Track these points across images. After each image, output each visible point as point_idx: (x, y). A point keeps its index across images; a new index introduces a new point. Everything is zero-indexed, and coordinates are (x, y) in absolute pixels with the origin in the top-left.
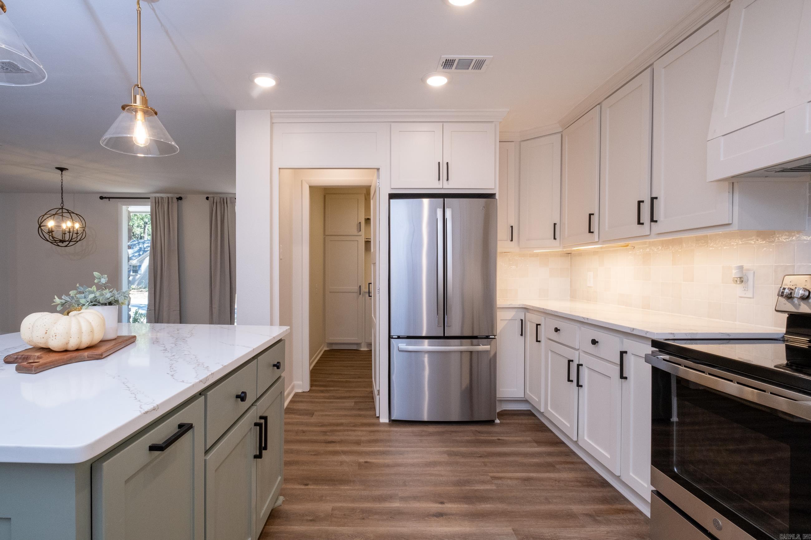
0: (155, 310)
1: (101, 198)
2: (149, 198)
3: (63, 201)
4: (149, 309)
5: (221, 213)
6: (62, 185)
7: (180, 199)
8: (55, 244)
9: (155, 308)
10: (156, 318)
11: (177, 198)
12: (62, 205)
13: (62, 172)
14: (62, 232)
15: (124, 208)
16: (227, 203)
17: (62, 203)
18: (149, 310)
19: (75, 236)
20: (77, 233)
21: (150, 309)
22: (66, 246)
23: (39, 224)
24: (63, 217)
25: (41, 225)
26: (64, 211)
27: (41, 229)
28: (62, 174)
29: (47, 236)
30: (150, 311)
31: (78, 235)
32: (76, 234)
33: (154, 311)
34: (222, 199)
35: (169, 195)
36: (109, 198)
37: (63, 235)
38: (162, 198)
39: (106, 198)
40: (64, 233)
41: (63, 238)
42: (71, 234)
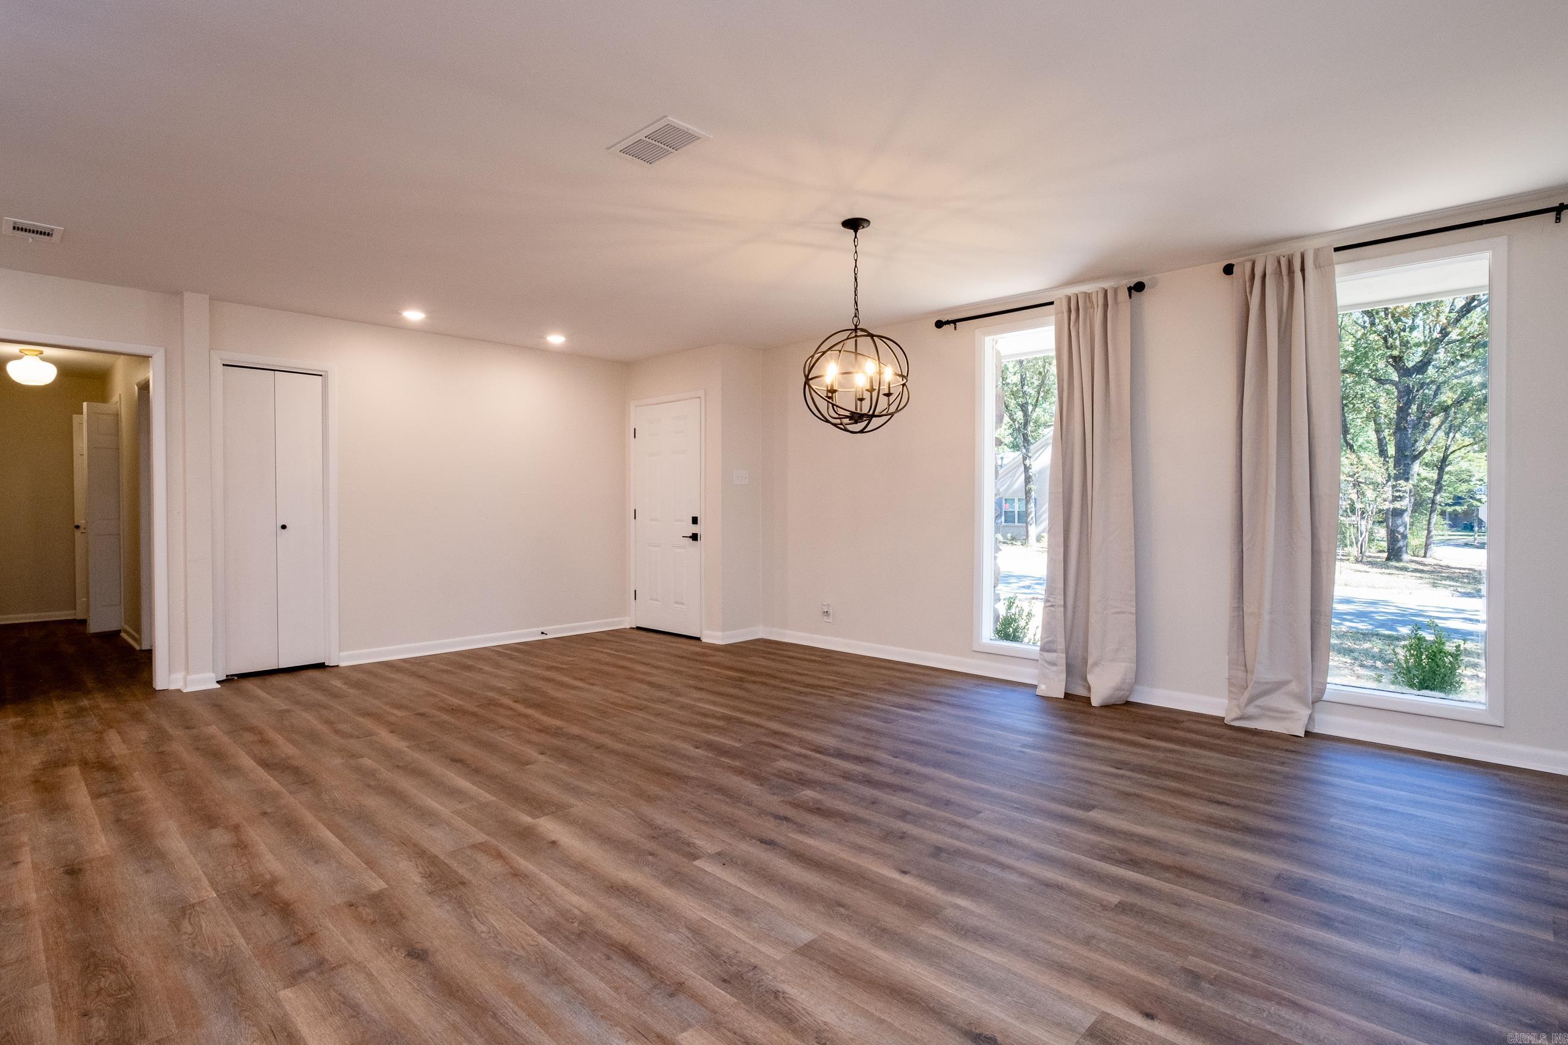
0: (1065, 606)
1: (939, 324)
2: (1052, 303)
3: (857, 309)
4: (1049, 604)
5: (1280, 310)
6: (856, 266)
7: (1139, 287)
8: (841, 426)
9: (1065, 600)
10: (1068, 629)
11: (1130, 289)
12: (855, 319)
13: (856, 232)
14: (856, 396)
15: (988, 340)
16: (1303, 270)
17: (856, 316)
18: (1051, 606)
19: (883, 402)
20: (888, 395)
21: (1053, 602)
22: (862, 431)
23: (805, 375)
24: (859, 357)
25: (810, 377)
26: (859, 333)
27: (810, 387)
28: (856, 237)
29: (823, 405)
30: (1053, 609)
31: (892, 398)
32: (886, 398)
33: (1063, 609)
34: (1284, 262)
35: (1106, 285)
36: (954, 322)
37: (859, 402)
38: (1088, 296)
39: (948, 322)
40: (861, 397)
41: (856, 409)
42: (875, 394)
